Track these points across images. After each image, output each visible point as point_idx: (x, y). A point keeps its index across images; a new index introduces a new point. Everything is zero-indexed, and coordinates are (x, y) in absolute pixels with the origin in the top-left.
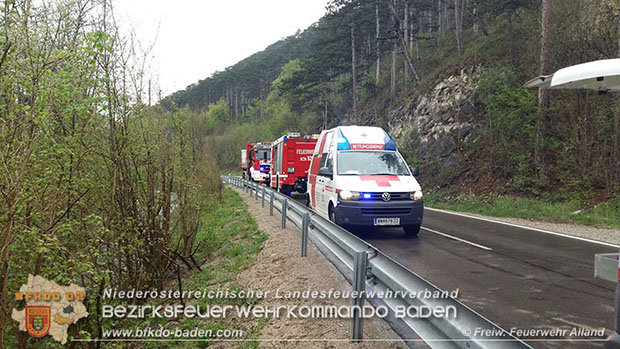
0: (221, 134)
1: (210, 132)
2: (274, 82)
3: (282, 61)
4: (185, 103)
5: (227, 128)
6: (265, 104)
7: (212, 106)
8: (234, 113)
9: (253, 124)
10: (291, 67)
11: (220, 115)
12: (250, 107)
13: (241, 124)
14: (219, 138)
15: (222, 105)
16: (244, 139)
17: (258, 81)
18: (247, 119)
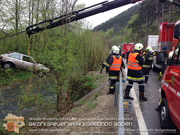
0: (111, 39)
1: (108, 38)
2: (129, 22)
3: (132, 15)
4: (101, 29)
5: (113, 37)
6: (125, 29)
7: (109, 30)
8: (115, 32)
9: (121, 36)
10: (134, 17)
11: (111, 33)
12: (120, 30)
13: (117, 35)
14: (110, 40)
15: (112, 30)
16: (118, 40)
17: (123, 22)
18: (119, 34)
